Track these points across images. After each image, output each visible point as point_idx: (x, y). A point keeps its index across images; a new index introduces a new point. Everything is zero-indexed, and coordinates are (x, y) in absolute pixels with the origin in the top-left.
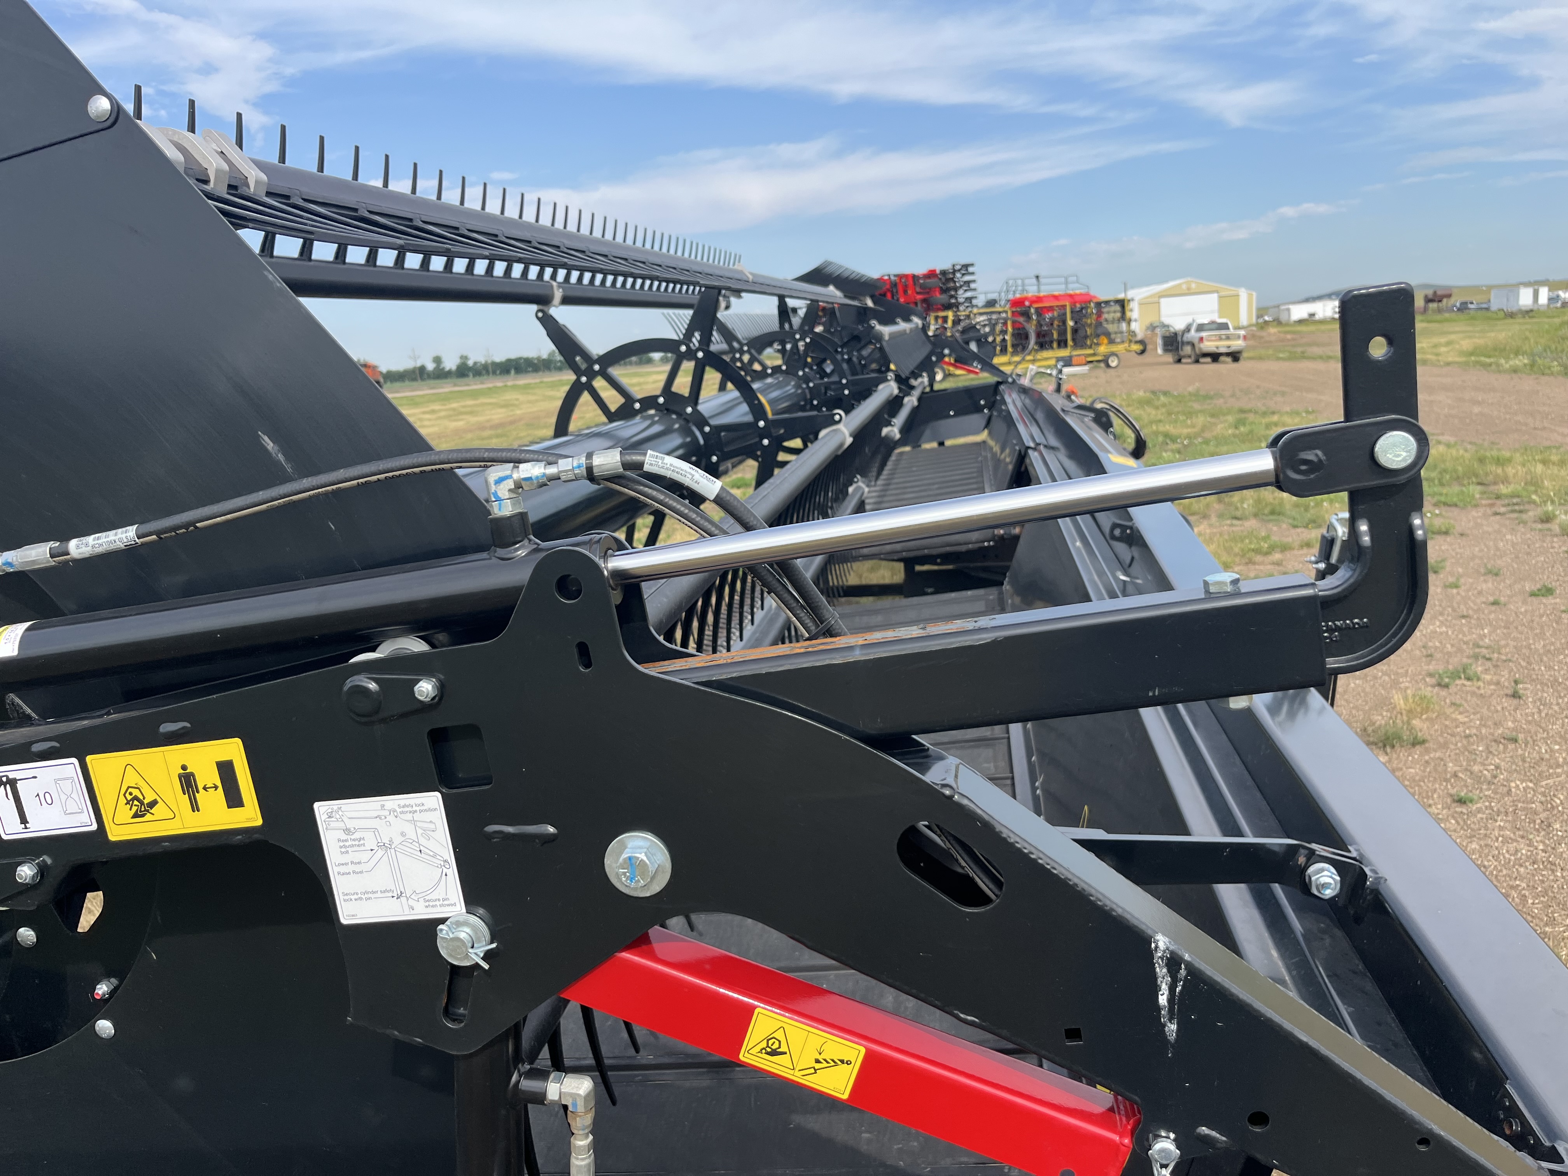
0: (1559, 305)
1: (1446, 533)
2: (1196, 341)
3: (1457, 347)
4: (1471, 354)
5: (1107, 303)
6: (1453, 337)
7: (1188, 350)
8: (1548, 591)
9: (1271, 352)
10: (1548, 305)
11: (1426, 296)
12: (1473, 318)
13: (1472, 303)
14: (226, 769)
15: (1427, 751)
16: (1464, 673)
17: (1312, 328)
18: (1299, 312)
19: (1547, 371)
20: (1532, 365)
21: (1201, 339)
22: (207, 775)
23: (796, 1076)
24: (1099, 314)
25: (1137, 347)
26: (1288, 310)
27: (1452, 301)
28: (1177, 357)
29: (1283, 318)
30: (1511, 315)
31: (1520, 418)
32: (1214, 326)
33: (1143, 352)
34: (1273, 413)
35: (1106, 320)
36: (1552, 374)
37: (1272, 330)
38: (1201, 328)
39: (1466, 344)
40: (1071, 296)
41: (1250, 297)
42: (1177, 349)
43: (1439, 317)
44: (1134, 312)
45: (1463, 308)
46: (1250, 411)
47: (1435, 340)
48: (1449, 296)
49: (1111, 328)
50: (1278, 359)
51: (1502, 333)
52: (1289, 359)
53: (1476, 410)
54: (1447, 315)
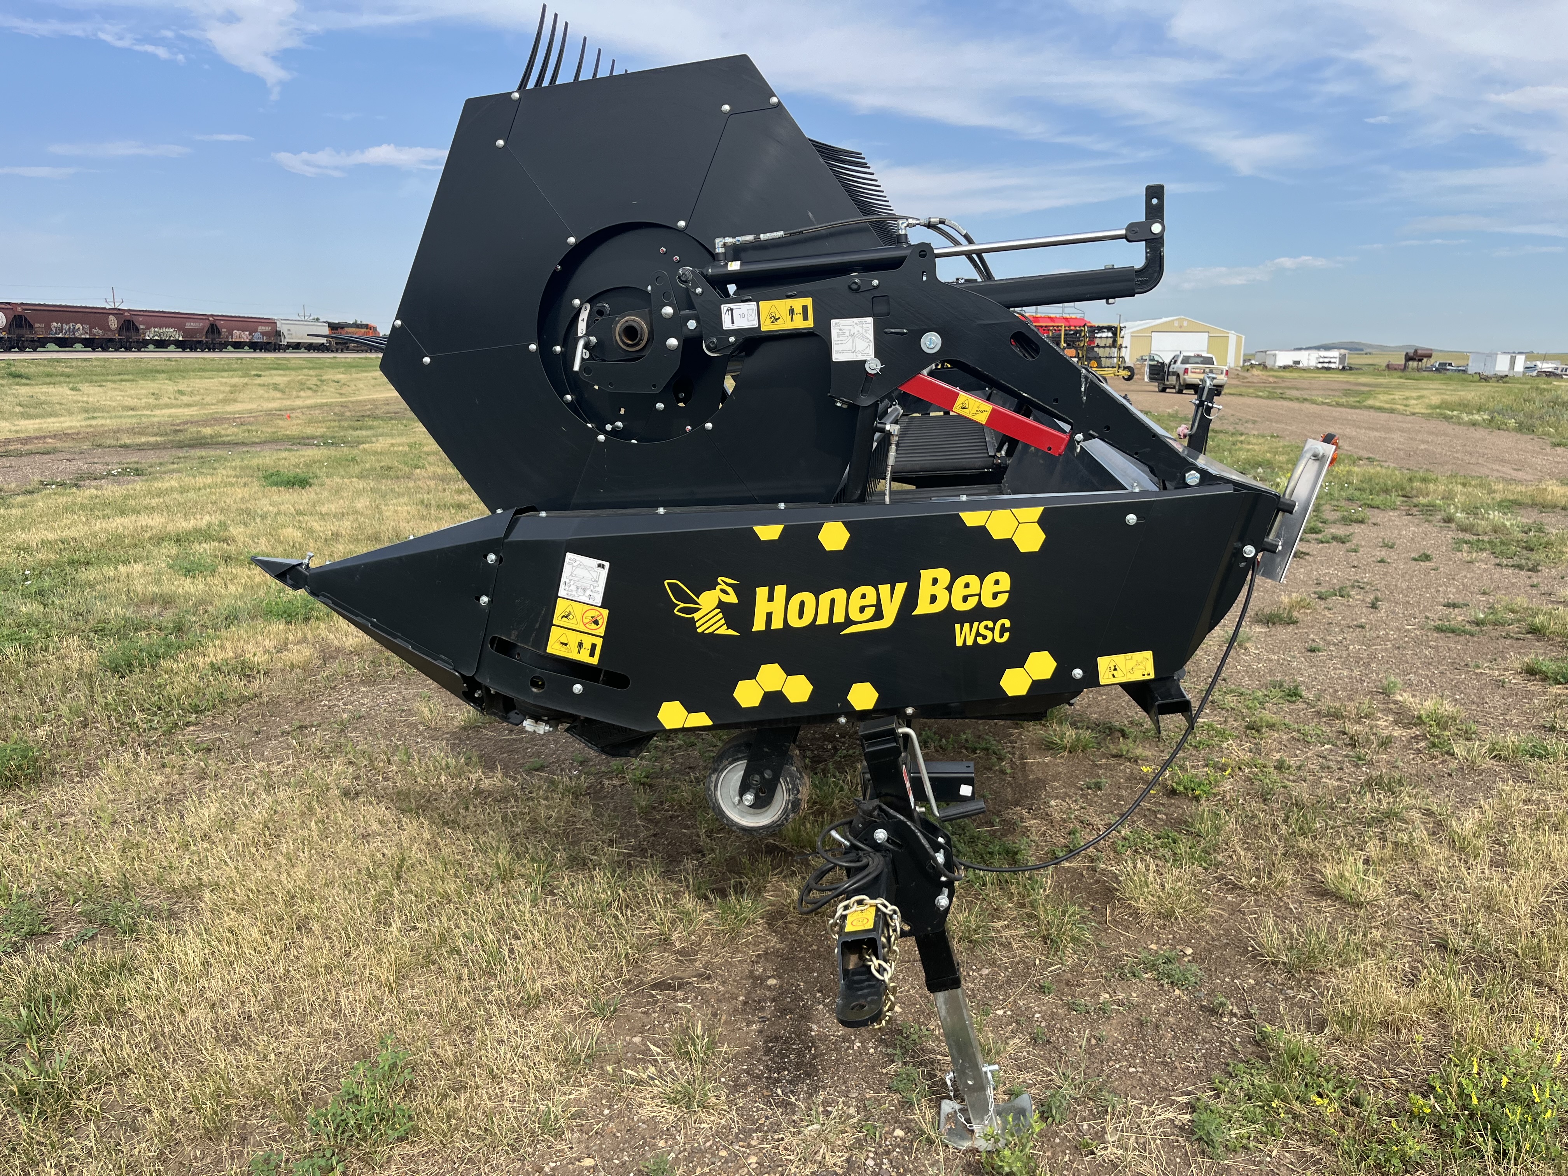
0: (1535, 374)
1: (1362, 522)
2: (1181, 372)
3: (1427, 401)
4: (1438, 407)
5: (1100, 329)
6: (1425, 392)
7: (1172, 380)
8: (1427, 558)
9: (1251, 390)
10: (1524, 373)
11: (1407, 354)
12: (1450, 379)
13: (1450, 365)
14: (805, 308)
15: (1298, 628)
16: (1342, 592)
17: (1295, 375)
18: (1284, 358)
19: (1504, 426)
20: (1491, 421)
21: (1186, 371)
22: (798, 309)
23: (970, 416)
24: (1092, 339)
25: (1126, 373)
26: (1275, 355)
27: (1432, 361)
28: (1162, 386)
29: (1269, 363)
30: (1486, 379)
31: (1459, 456)
32: (1199, 360)
33: (1130, 378)
34: (1242, 434)
35: (1098, 346)
36: (1508, 430)
37: (1255, 372)
38: (1186, 360)
39: (1435, 400)
40: (1066, 319)
41: (1239, 339)
42: (1163, 379)
43: (1417, 375)
44: (1126, 339)
45: (1442, 368)
46: (1222, 432)
47: (1407, 393)
48: (1429, 356)
49: (1101, 352)
50: (1257, 397)
51: (1472, 394)
52: (1268, 398)
53: (1422, 447)
54: (1425, 374)
